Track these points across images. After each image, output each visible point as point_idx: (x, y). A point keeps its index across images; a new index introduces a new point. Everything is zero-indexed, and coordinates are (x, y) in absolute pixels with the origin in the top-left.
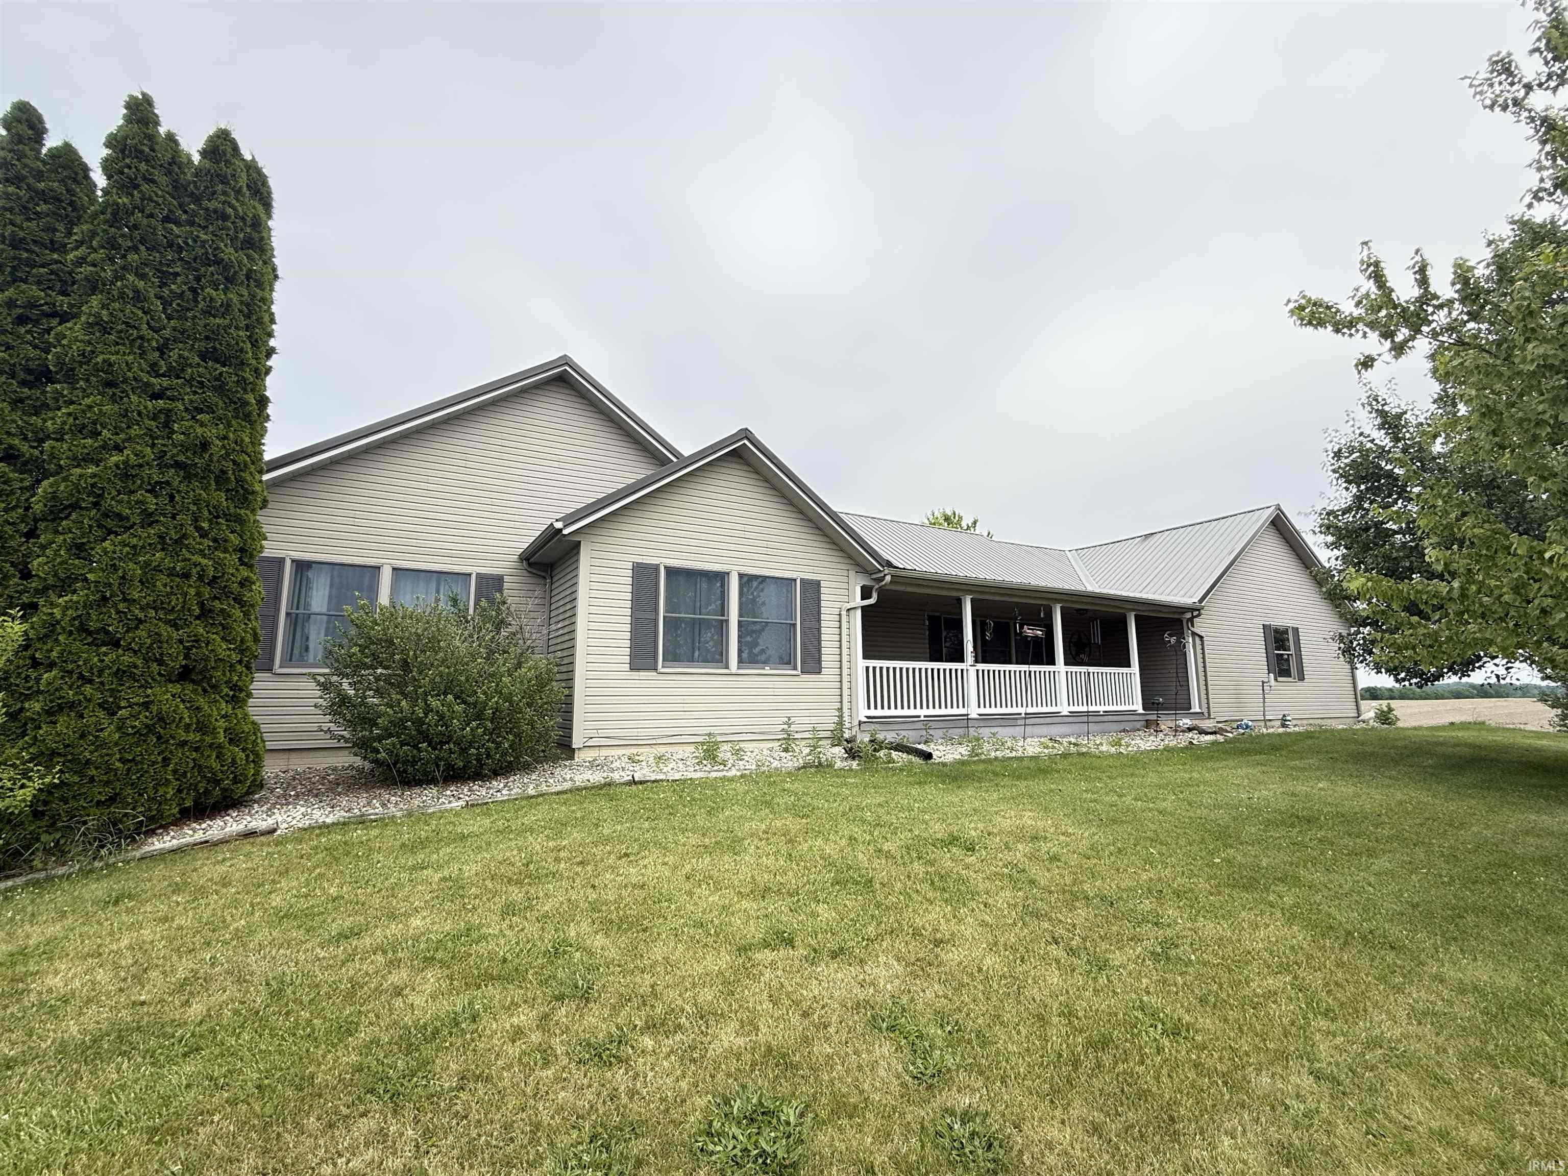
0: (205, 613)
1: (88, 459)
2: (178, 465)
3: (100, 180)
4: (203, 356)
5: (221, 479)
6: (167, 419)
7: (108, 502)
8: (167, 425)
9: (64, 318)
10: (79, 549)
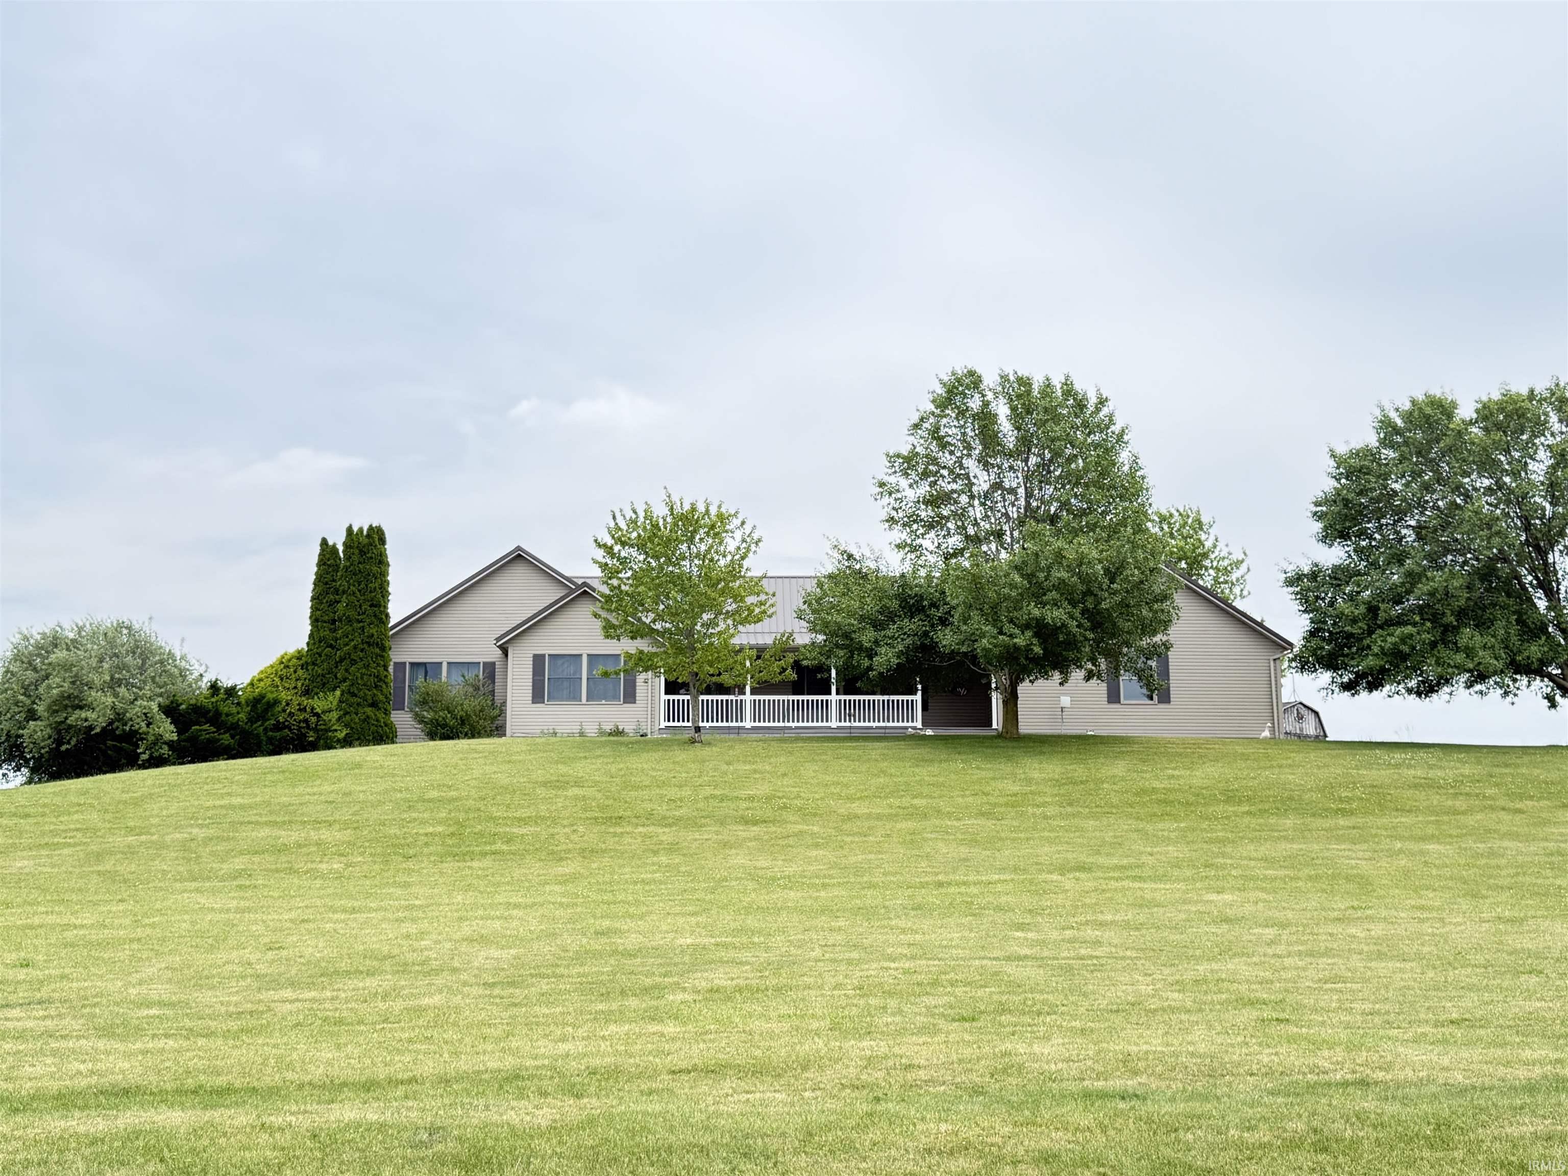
0: (376, 687)
1: (347, 645)
2: (367, 642)
3: (342, 555)
4: (371, 606)
5: (377, 644)
6: (363, 628)
7: (352, 657)
8: (363, 630)
9: (338, 602)
10: (347, 670)
